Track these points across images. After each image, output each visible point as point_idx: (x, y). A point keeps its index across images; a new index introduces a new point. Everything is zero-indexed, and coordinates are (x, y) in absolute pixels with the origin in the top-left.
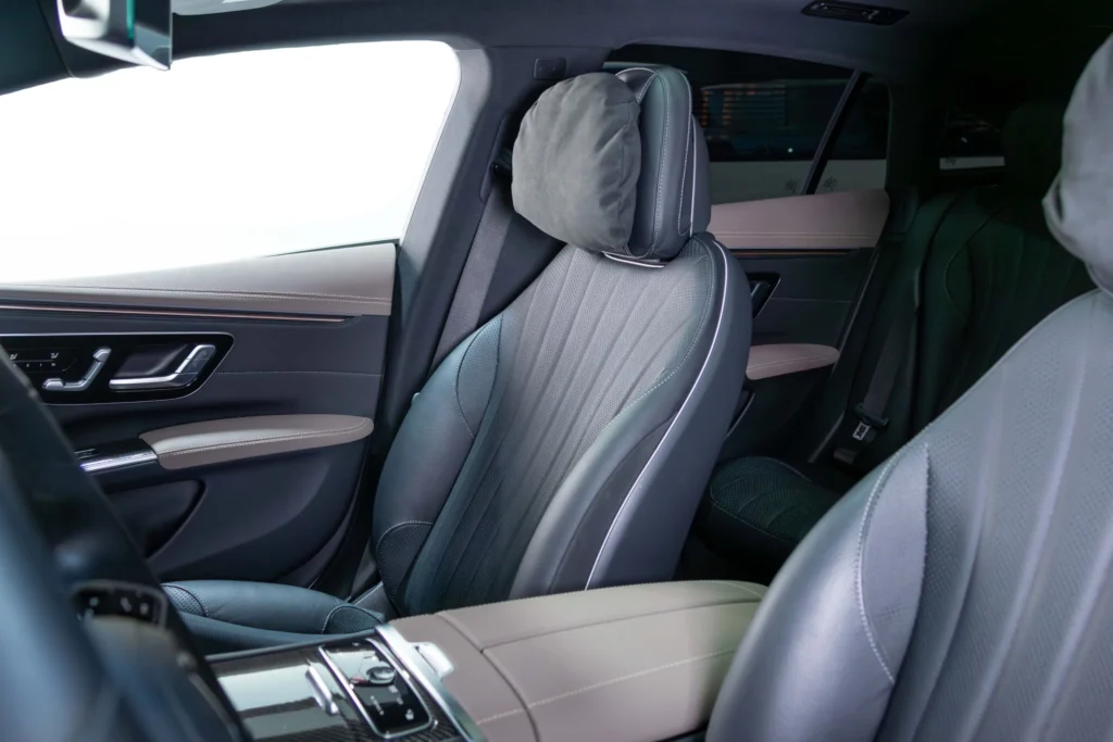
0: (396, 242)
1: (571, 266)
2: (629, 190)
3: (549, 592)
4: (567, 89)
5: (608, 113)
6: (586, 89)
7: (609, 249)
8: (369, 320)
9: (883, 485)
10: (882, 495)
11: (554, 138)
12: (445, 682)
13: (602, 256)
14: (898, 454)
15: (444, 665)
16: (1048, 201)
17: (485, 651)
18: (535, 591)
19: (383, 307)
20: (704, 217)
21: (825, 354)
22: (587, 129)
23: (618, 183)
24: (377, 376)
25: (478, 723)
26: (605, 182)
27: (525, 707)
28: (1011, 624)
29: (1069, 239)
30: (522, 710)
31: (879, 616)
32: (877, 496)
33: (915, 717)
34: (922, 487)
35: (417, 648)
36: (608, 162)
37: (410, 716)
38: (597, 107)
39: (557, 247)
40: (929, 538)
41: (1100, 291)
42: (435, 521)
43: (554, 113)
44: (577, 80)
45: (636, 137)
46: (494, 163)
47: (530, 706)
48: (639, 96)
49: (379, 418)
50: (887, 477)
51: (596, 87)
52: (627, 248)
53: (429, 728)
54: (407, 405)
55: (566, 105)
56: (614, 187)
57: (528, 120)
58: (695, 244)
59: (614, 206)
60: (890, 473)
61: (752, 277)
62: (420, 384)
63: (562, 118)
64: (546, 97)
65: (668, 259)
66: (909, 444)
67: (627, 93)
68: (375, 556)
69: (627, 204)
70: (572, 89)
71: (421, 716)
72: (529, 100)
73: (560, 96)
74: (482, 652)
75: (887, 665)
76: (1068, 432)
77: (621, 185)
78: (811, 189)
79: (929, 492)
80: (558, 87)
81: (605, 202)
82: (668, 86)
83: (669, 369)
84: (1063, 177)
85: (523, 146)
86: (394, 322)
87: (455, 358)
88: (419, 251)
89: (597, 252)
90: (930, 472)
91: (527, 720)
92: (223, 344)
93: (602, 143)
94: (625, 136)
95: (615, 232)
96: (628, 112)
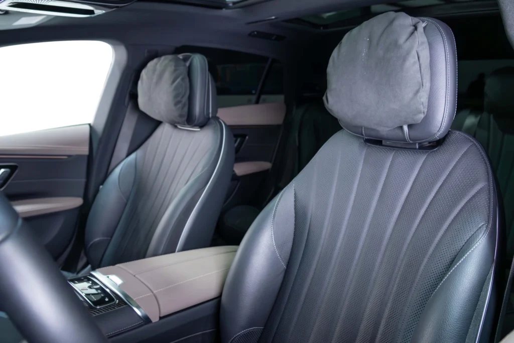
0: (90, 124)
1: (164, 131)
2: (185, 99)
3: (161, 254)
4: (159, 61)
5: (175, 70)
6: (166, 62)
7: (179, 123)
8: (79, 157)
9: (280, 200)
10: (280, 203)
11: (154, 80)
12: (120, 287)
13: (176, 127)
14: (284, 189)
15: (119, 281)
16: (324, 98)
17: (136, 276)
18: (155, 254)
19: (85, 150)
20: (215, 111)
21: (266, 165)
22: (167, 76)
23: (181, 96)
24: (83, 180)
25: (135, 299)
26: (176, 97)
27: (153, 292)
28: (322, 241)
29: (330, 110)
30: (151, 293)
31: (280, 246)
32: (278, 204)
33: (293, 278)
34: (293, 199)
35: (108, 277)
36: (176, 89)
37: (107, 300)
38: (171, 68)
39: (158, 123)
40: (296, 217)
41: (344, 129)
42: (112, 237)
43: (154, 70)
44: (163, 58)
45: (187, 80)
46: (131, 91)
47: (154, 292)
48: (188, 64)
49: (85, 197)
50: (281, 197)
51: (171, 61)
52: (186, 123)
53: (115, 303)
54: (97, 191)
55: (158, 67)
56: (179, 99)
57: (144, 73)
58: (212, 121)
59: (180, 106)
60: (282, 195)
61: (236, 136)
62: (103, 182)
63: (157, 73)
64: (151, 64)
65: (202, 126)
66: (288, 185)
67: (182, 63)
68: (86, 255)
69: (184, 105)
70: (161, 61)
71: (111, 299)
72: (144, 65)
73: (156, 64)
74: (134, 276)
75: (283, 261)
76: (336, 176)
77: (183, 97)
78: (257, 102)
79: (295, 201)
80: (155, 60)
81: (176, 104)
82: (198, 61)
83: (204, 168)
84: (328, 91)
85: (142, 83)
86: (90, 157)
87: (118, 170)
88: (100, 128)
89: (174, 125)
90: (295, 194)
91: (154, 297)
92: (13, 169)
93: (173, 82)
94: (183, 79)
95: (181, 116)
96: (183, 70)
